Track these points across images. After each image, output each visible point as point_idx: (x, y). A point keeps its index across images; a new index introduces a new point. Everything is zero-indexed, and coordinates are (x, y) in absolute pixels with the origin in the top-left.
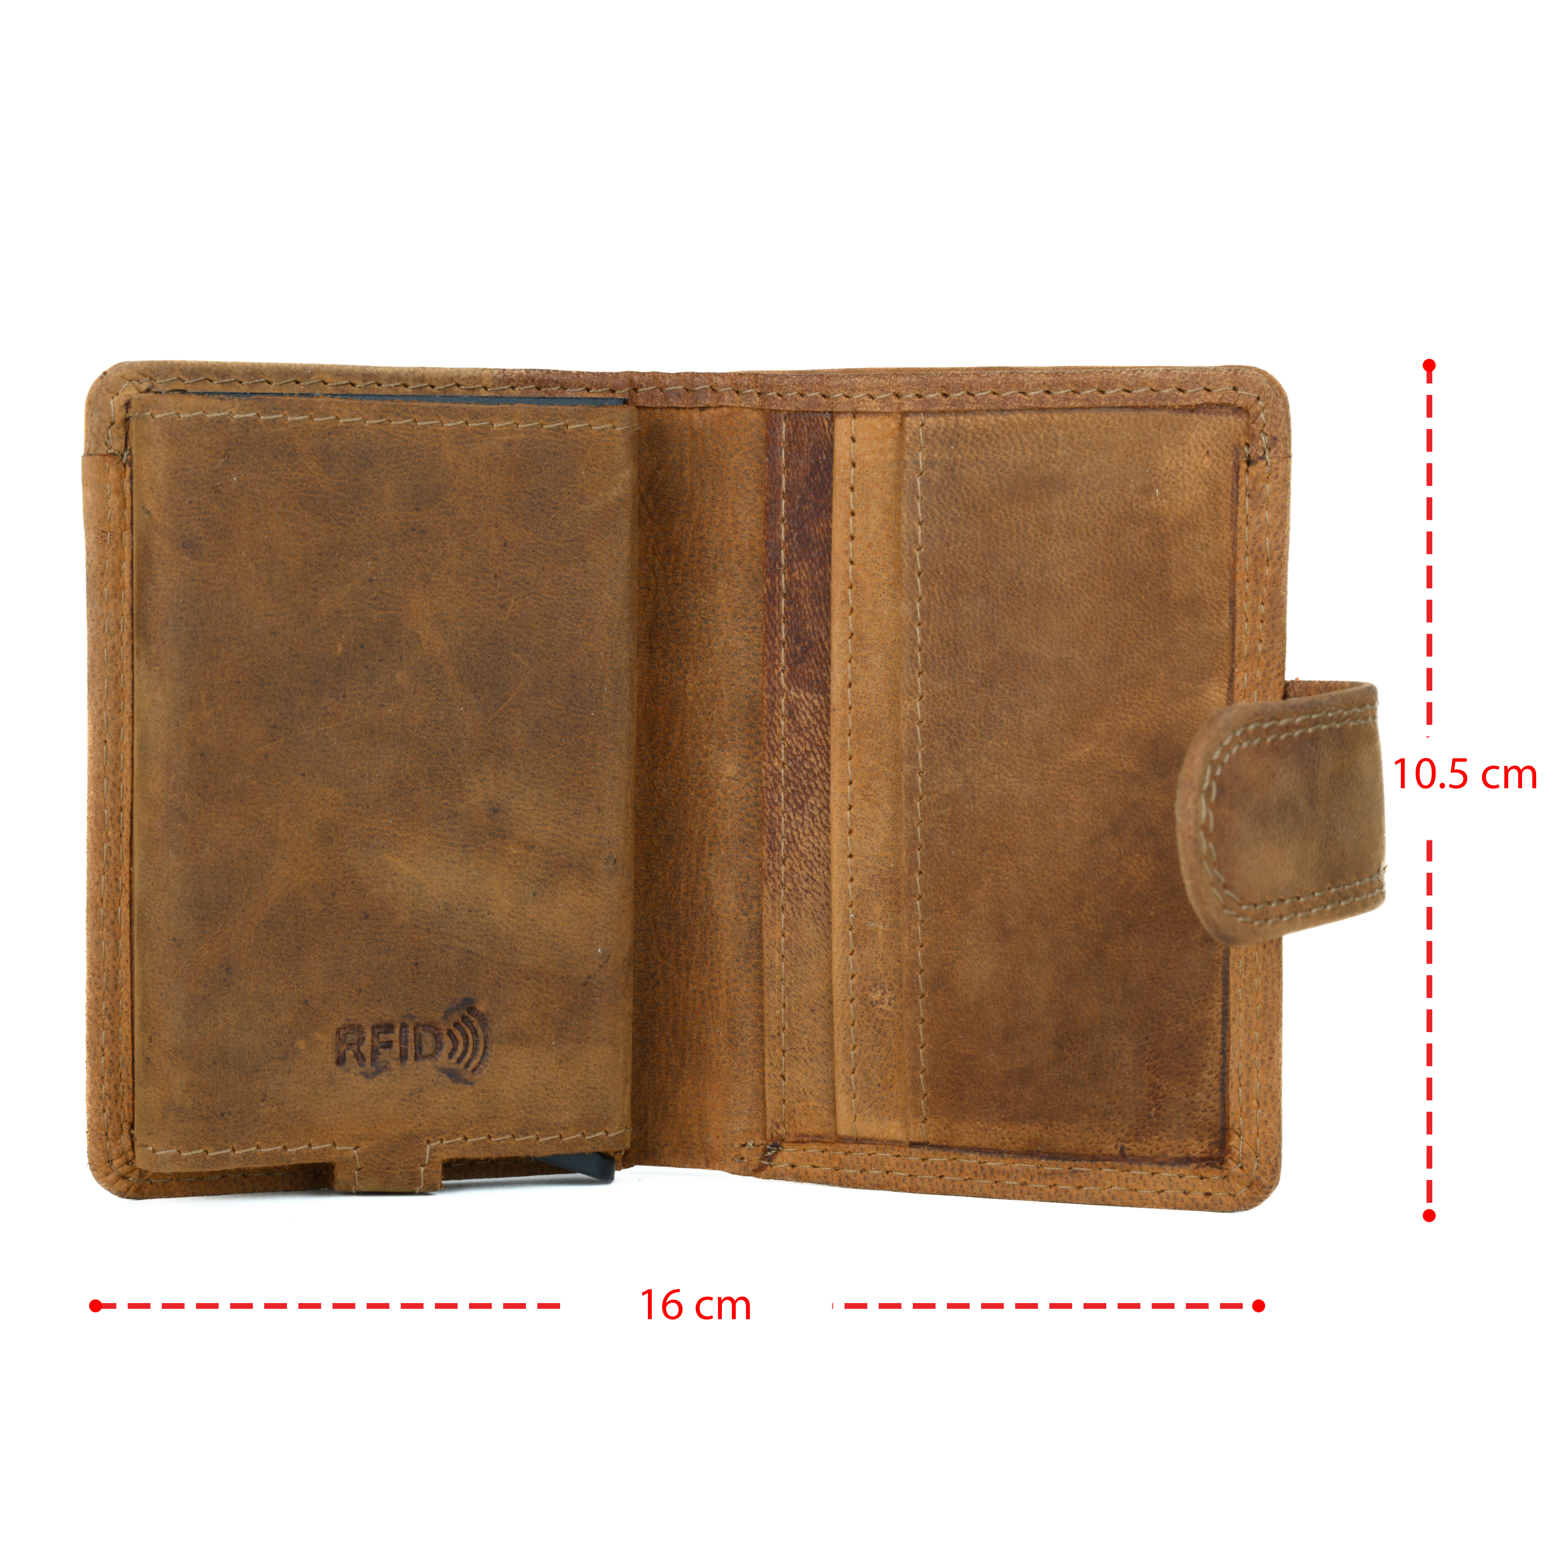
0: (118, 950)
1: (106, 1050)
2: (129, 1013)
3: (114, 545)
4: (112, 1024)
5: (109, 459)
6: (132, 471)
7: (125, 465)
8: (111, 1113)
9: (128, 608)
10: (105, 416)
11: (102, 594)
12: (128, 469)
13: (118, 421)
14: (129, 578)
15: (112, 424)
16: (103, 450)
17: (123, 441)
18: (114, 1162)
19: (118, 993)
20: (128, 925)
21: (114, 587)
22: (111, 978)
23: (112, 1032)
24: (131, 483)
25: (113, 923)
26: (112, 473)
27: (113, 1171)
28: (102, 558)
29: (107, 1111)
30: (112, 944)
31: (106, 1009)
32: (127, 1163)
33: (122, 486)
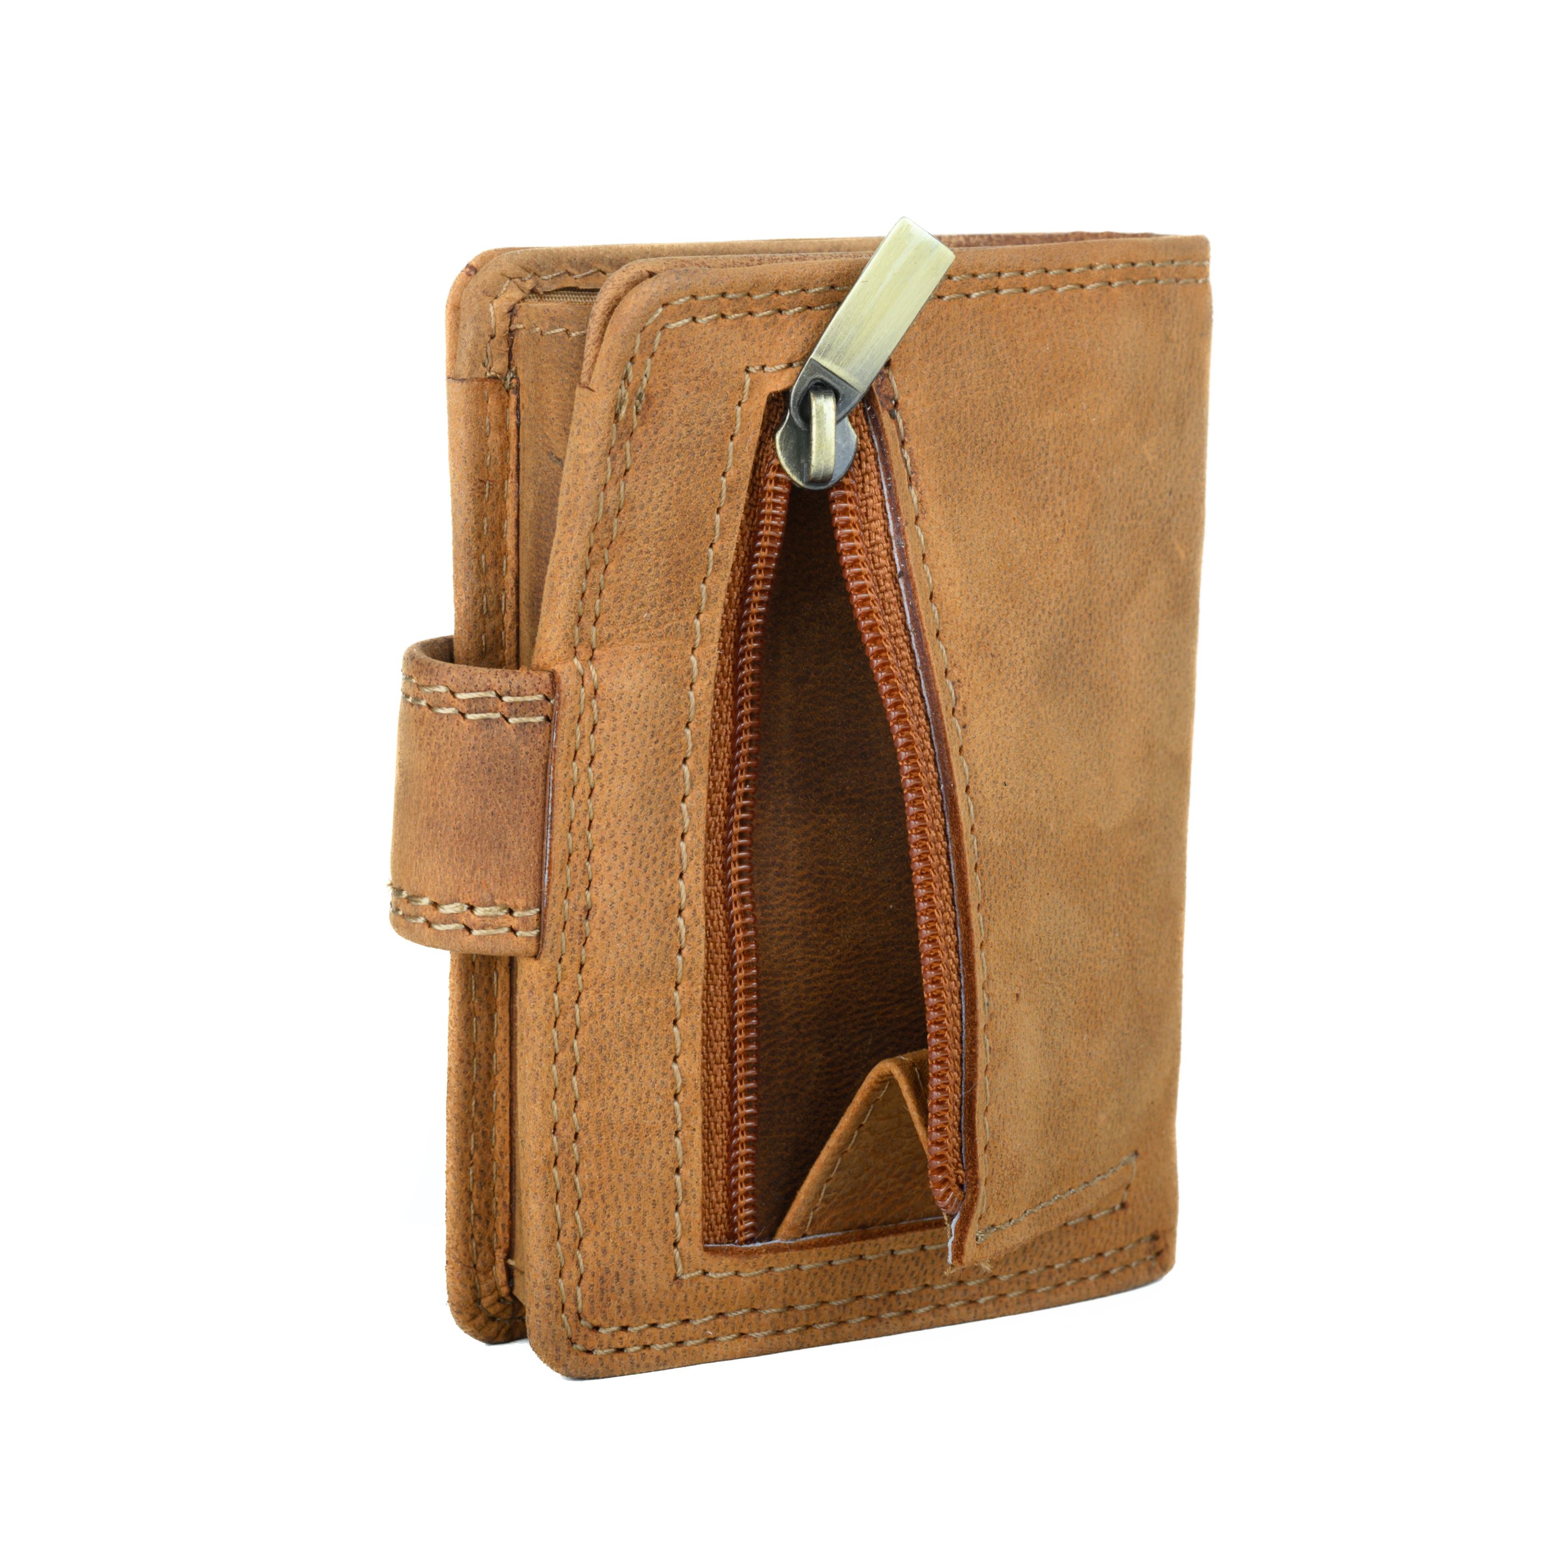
0: (493, 1026)
1: (476, 1156)
2: (507, 1108)
3: (494, 498)
4: (484, 1123)
5: (488, 384)
6: (518, 401)
7: (508, 391)
8: (481, 1238)
9: (513, 581)
10: (484, 329)
11: (479, 562)
12: (513, 397)
13: (499, 333)
14: (514, 541)
15: (492, 337)
16: (481, 372)
17: (505, 360)
18: (483, 1301)
19: (492, 1082)
20: (507, 993)
21: (493, 553)
22: (484, 1064)
23: (484, 1133)
24: (518, 415)
25: (487, 992)
26: (492, 404)
27: (480, 1311)
28: (479, 516)
29: (476, 1237)
30: (485, 1019)
31: (477, 1104)
32: (499, 1301)
33: (505, 421)
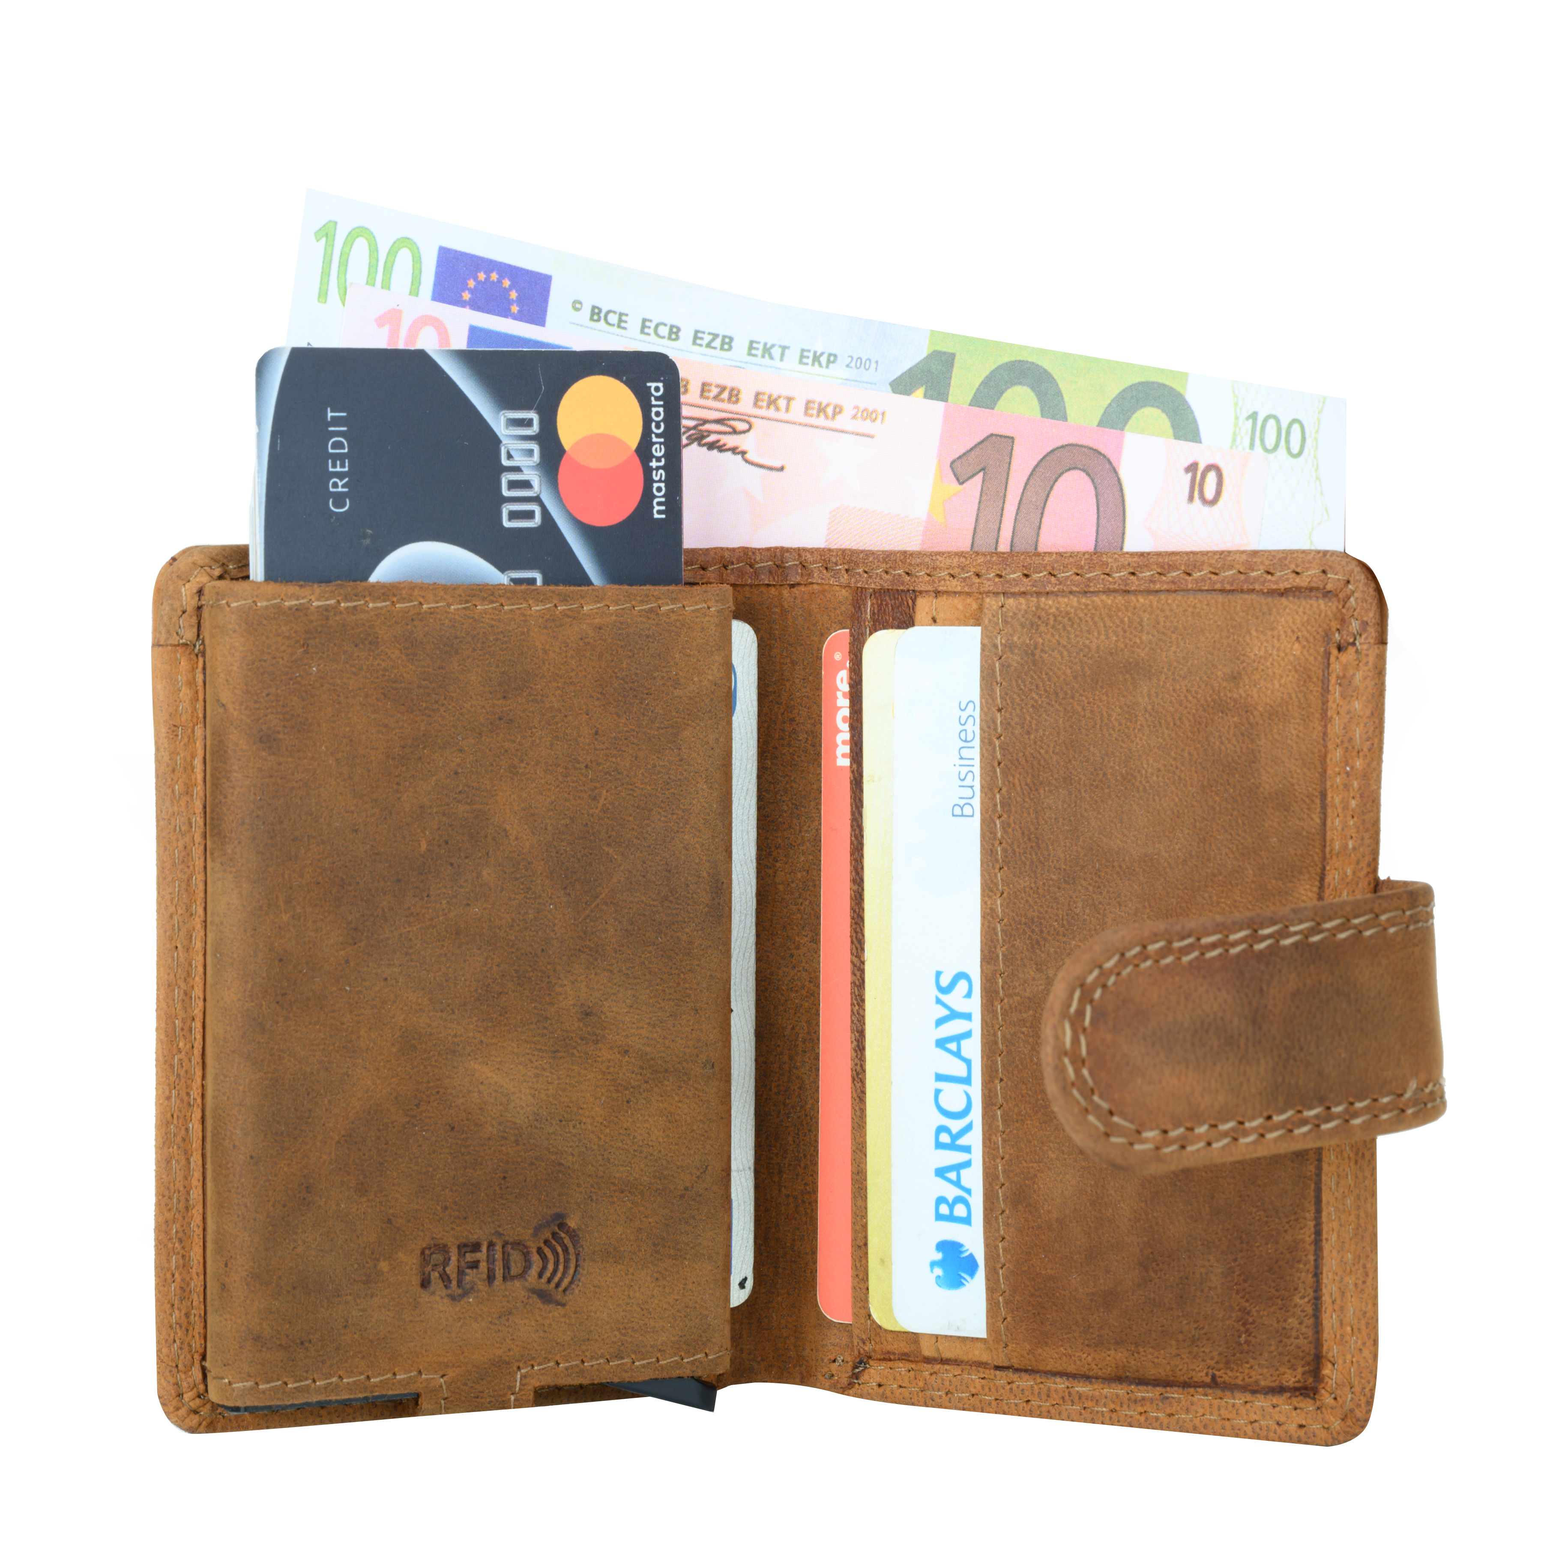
0: (189, 1168)
1: (177, 1275)
2: (201, 1236)
3: (186, 740)
4: (183, 1248)
5: (180, 649)
6: (204, 662)
7: (197, 656)
8: (182, 1343)
9: (201, 806)
10: (177, 605)
11: (173, 791)
12: (201, 660)
13: (190, 609)
14: (202, 775)
15: (184, 612)
16: (174, 640)
17: (195, 630)
18: (185, 1396)
19: (190, 1214)
20: (200, 1142)
21: (186, 784)
22: (182, 1199)
23: (183, 1256)
24: (204, 674)
25: (184, 1140)
26: (184, 664)
27: (183, 1405)
28: (173, 753)
29: (178, 1341)
30: (183, 1162)
31: (177, 1232)
32: (199, 1396)
33: (194, 678)
